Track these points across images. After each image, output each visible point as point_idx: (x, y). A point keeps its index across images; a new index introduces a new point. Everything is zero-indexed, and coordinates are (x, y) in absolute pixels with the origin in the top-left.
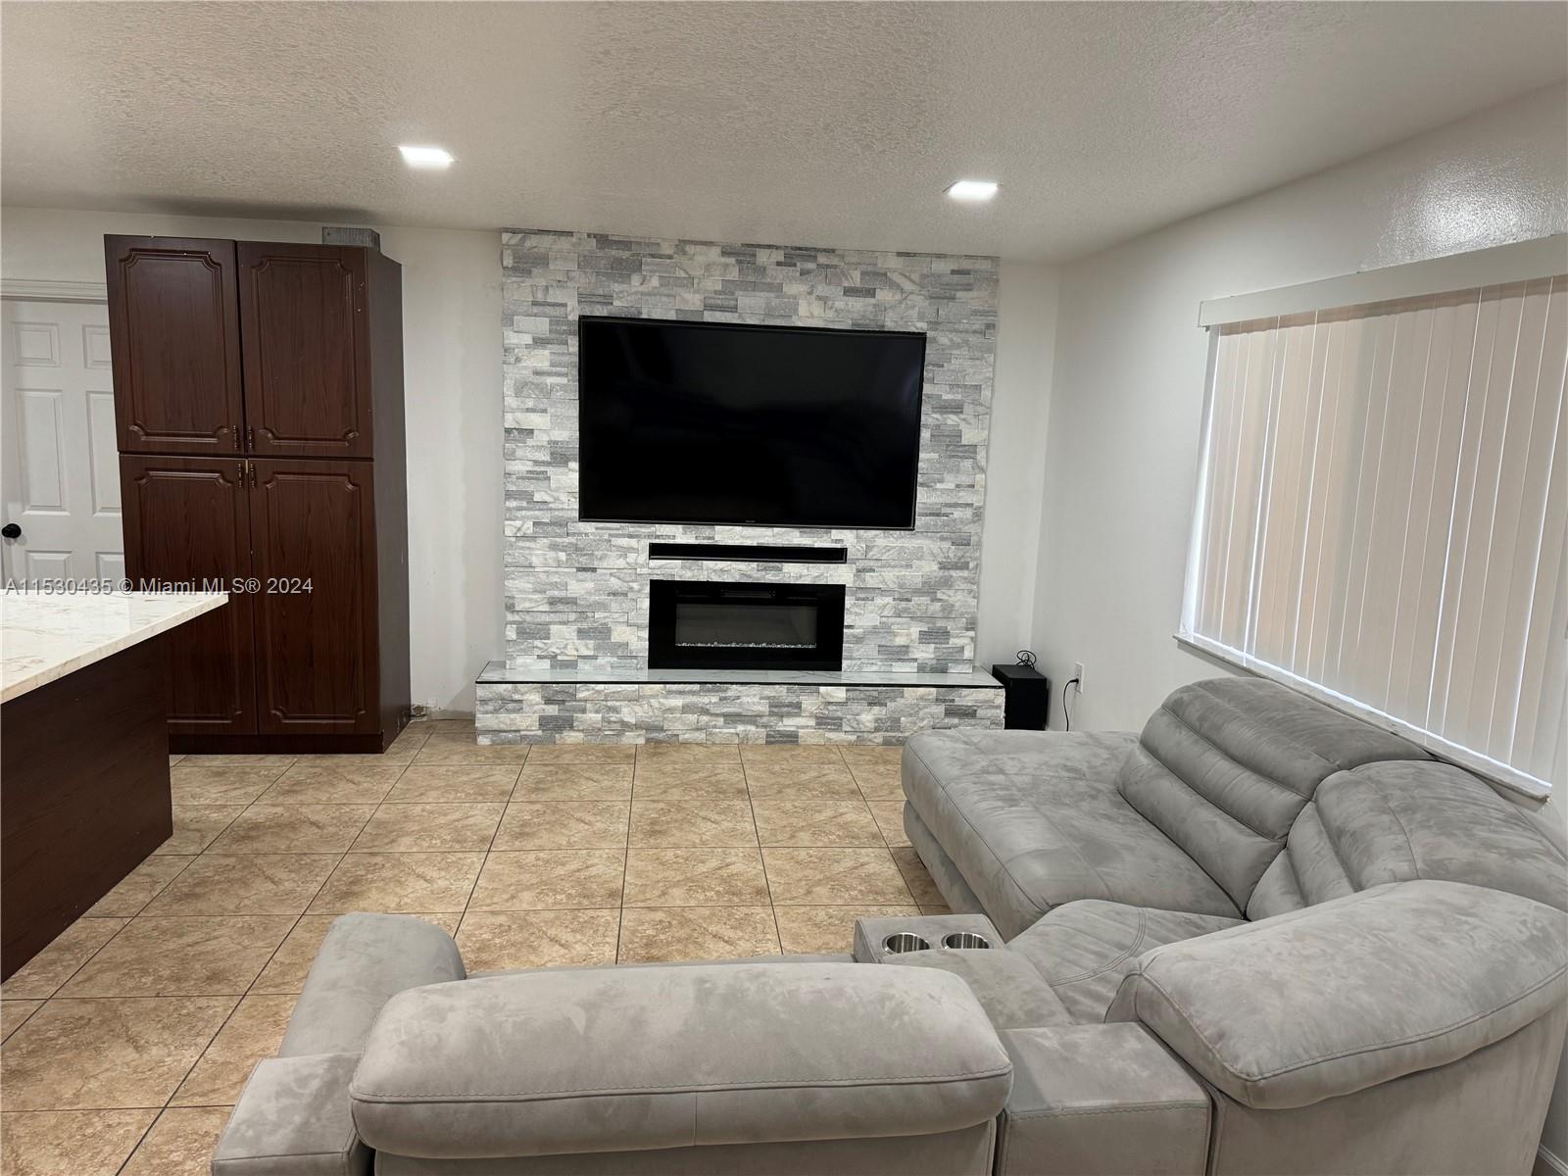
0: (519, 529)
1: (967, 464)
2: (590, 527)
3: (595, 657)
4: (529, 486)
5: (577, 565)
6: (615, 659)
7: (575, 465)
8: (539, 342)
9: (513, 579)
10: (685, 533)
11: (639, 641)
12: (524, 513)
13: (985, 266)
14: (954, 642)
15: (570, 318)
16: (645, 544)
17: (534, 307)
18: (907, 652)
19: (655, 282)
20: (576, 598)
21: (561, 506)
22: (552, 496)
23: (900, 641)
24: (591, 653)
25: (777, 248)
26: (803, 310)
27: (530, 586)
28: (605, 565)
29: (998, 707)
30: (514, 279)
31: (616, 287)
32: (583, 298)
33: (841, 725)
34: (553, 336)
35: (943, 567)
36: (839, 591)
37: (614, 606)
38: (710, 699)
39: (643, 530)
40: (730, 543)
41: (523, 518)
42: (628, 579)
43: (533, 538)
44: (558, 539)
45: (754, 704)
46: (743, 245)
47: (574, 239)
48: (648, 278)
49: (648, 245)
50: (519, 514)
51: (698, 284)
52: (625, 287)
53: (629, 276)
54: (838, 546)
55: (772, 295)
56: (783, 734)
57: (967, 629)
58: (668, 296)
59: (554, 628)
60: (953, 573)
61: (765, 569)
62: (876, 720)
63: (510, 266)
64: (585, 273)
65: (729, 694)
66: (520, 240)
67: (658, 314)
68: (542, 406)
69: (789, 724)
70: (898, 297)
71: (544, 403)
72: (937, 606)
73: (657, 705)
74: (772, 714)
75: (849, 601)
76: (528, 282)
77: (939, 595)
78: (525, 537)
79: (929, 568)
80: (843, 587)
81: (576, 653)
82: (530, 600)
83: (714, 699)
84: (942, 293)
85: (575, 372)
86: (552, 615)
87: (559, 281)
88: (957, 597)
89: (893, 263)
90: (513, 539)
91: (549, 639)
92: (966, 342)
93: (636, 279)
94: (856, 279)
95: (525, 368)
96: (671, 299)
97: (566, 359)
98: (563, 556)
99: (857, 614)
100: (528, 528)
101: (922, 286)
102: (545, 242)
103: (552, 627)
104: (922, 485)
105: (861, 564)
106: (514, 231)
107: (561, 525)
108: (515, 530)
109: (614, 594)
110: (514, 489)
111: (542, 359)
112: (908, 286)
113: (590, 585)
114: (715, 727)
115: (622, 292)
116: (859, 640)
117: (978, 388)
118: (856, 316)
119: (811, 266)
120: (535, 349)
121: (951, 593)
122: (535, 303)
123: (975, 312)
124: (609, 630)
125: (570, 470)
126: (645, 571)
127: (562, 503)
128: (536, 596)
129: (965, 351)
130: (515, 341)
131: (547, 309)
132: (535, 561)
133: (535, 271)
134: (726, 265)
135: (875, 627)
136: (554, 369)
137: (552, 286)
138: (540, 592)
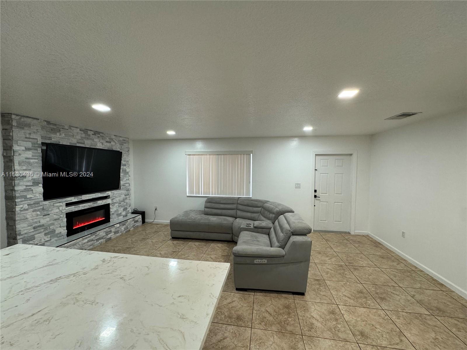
0: (22, 208)
1: (127, 175)
2: (47, 203)
3: (51, 240)
4: (24, 193)
5: (43, 214)
6: (57, 238)
7: (41, 185)
8: (27, 149)
9: (19, 224)
10: (75, 199)
11: (64, 231)
12: (24, 202)
13: (127, 139)
14: (128, 209)
15: (38, 143)
16: (64, 204)
17: (26, 139)
18: (121, 214)
19: (63, 135)
20: (43, 224)
21: (37, 198)
22: (34, 195)
23: (120, 212)
24: (50, 239)
25: (92, 131)
26: (98, 145)
27: (27, 225)
28: (53, 212)
29: (141, 218)
30: (17, 130)
31: (53, 136)
32: (42, 137)
33: (119, 232)
34: (33, 148)
35: (125, 195)
36: (109, 205)
37: (56, 223)
38: (93, 237)
39: (63, 200)
40: (86, 199)
41: (23, 204)
42: (59, 214)
43: (27, 210)
44: (36, 208)
45: (103, 234)
46: (85, 129)
47: (39, 121)
48: (61, 134)
49: (61, 125)
50: (22, 203)
51: (75, 137)
52: (54, 136)
53: (56, 133)
54: (108, 195)
55: (92, 141)
56: (108, 239)
57: (130, 206)
58: (67, 139)
59: (36, 236)
60: (127, 196)
61: (94, 204)
62: (124, 228)
63: (16, 125)
64: (43, 131)
65: (97, 234)
66: (20, 118)
67: (65, 143)
68: (29, 168)
69: (109, 236)
70: (115, 144)
71: (30, 168)
72: (125, 203)
73: (81, 244)
74: (106, 235)
75: (111, 206)
76: (23, 131)
77: (125, 201)
78: (25, 210)
79: (123, 196)
80: (109, 204)
81: (44, 241)
82: (27, 230)
83: (94, 237)
84: (121, 144)
85: (41, 158)
86: (34, 232)
87: (34, 132)
88: (127, 201)
89: (113, 137)
90: (19, 211)
91: (34, 239)
92: (126, 153)
93: (58, 134)
94: (108, 140)
95: (22, 157)
96: (68, 140)
97: (38, 154)
98: (39, 213)
99: (113, 209)
100: (26, 206)
101: (119, 142)
102: (29, 120)
103: (35, 235)
104: (121, 180)
105: (112, 198)
106: (17, 115)
107: (37, 204)
108: (20, 209)
109: (55, 220)
110: (19, 195)
111: (29, 154)
112: (116, 142)
113: (48, 219)
114: (95, 243)
115: (54, 137)
116: (113, 214)
117: (128, 161)
118: (108, 147)
119: (99, 136)
120: (26, 151)
121: (127, 200)
122: (26, 138)
123: (127, 148)
124: (55, 231)
125: (40, 187)
126: (65, 211)
127: (37, 197)
128: (29, 228)
129: (126, 155)
130: (18, 149)
131: (31, 140)
132: (28, 216)
133: (26, 128)
134: (82, 133)
135: (115, 211)
136: (33, 157)
137: (32, 133)
138: (31, 226)
